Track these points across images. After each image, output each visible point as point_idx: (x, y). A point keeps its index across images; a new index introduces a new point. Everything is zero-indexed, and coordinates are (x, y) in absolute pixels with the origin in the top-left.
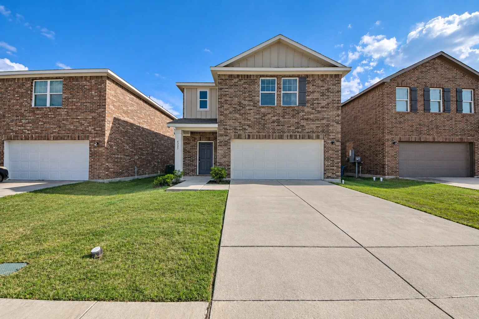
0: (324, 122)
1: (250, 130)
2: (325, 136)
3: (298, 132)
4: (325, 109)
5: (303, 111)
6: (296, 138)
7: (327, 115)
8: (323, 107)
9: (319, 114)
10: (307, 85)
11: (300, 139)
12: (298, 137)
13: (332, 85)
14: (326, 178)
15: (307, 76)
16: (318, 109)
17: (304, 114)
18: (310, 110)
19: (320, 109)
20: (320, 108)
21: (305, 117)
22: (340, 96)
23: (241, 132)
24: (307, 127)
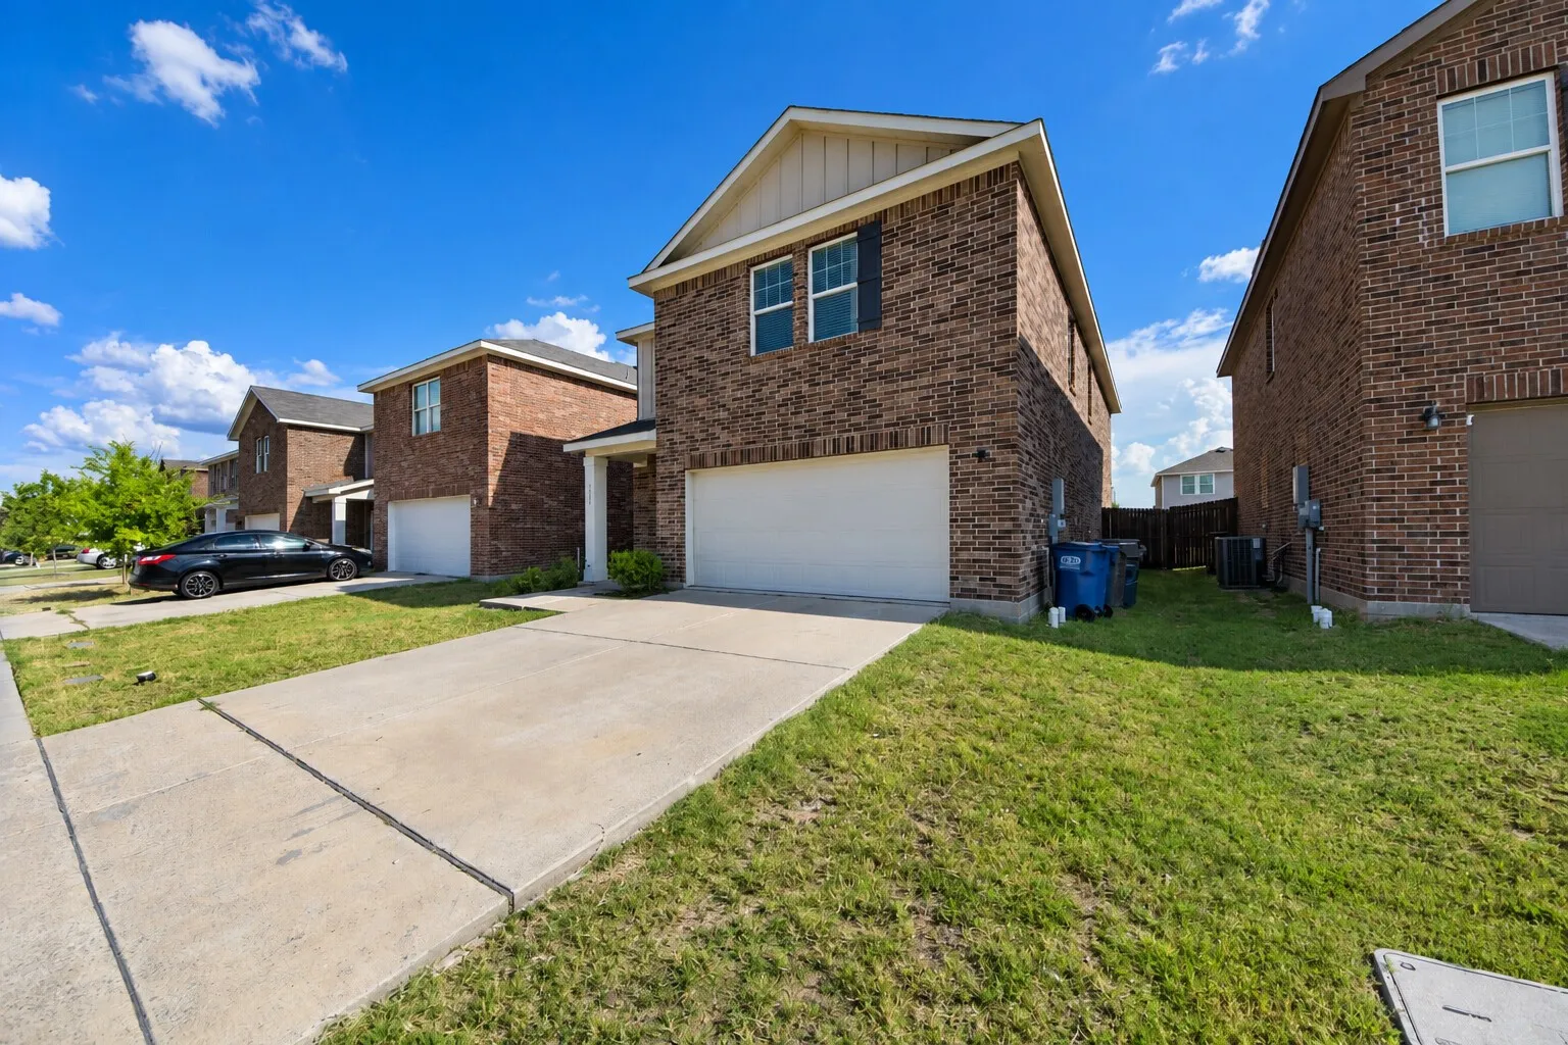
0: (950, 374)
1: (724, 437)
2: (951, 429)
3: (857, 427)
4: (953, 324)
5: (872, 350)
6: (850, 451)
7: (958, 347)
8: (942, 319)
9: (928, 347)
10: (885, 250)
11: (862, 451)
12: (857, 445)
13: (978, 220)
14: (958, 596)
15: (881, 217)
16: (923, 331)
17: (876, 357)
18: (895, 340)
19: (930, 329)
20: (933, 323)
21: (878, 368)
22: (1014, 252)
23: (703, 448)
24: (886, 404)
